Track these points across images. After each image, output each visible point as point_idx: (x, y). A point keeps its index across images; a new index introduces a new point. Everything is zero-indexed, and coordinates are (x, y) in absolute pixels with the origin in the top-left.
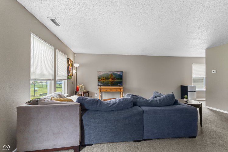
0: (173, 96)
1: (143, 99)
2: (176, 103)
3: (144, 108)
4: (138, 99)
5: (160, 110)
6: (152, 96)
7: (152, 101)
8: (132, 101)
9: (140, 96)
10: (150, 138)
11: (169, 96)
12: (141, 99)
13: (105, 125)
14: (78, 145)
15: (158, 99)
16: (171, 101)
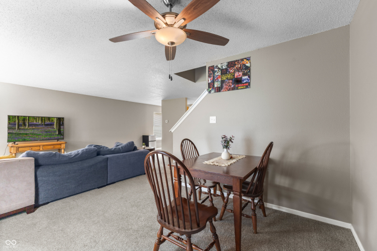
0: (133, 143)
1: (107, 148)
2: (135, 148)
3: (108, 156)
4: (102, 149)
5: (122, 155)
6: (115, 145)
7: (115, 149)
8: (96, 150)
9: (103, 145)
10: (114, 181)
11: (129, 143)
12: (105, 148)
13: (67, 176)
14: (33, 203)
15: (120, 146)
16: (131, 147)
